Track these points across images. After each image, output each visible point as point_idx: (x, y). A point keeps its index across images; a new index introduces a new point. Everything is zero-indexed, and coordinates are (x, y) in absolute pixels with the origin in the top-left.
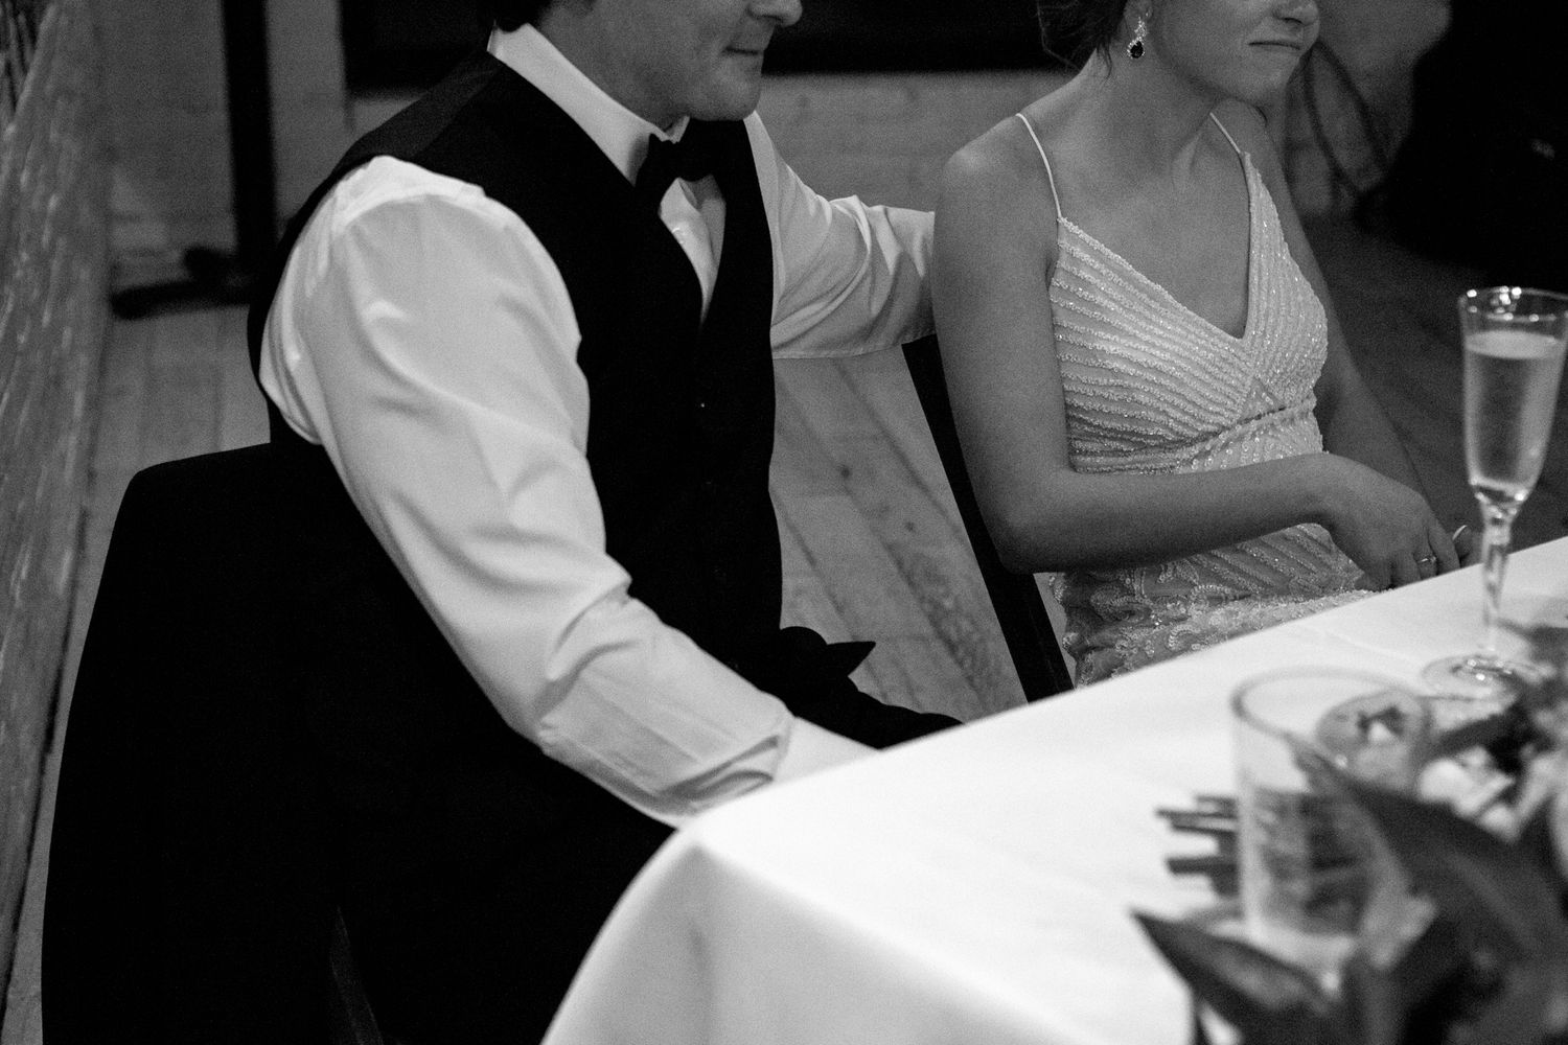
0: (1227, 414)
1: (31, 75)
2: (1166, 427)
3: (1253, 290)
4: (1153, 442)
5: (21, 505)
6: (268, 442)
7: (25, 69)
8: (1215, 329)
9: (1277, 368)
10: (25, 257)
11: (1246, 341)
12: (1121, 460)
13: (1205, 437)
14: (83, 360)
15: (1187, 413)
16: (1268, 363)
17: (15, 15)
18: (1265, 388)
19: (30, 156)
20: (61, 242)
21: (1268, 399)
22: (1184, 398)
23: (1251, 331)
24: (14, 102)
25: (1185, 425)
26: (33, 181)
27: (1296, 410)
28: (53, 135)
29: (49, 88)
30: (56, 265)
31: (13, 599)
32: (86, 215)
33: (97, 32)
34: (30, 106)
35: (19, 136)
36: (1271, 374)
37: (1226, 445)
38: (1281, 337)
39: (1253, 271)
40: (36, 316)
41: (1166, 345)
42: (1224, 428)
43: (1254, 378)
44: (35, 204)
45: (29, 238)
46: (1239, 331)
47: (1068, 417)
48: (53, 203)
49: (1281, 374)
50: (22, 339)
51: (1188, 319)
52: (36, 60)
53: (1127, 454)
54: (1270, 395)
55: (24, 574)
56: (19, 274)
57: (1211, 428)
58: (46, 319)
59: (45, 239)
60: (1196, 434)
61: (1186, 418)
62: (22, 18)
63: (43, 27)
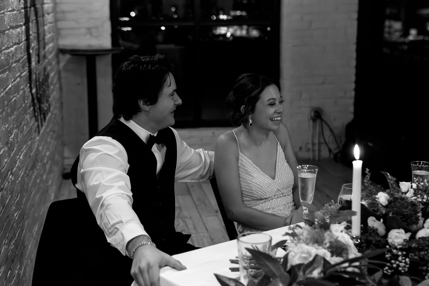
0: (271, 195)
1: (44, 127)
2: (258, 195)
3: (277, 170)
4: (255, 199)
5: (36, 215)
6: (77, 197)
7: (42, 126)
8: (269, 177)
9: (282, 186)
10: (40, 164)
11: (275, 181)
12: (249, 202)
13: (266, 198)
14: (54, 187)
15: (262, 193)
16: (280, 185)
17: (40, 115)
18: (279, 190)
19: (42, 144)
20: (49, 162)
21: (280, 192)
22: (262, 190)
23: (276, 179)
24: (39, 132)
25: (262, 195)
26: (43, 148)
27: (286, 194)
28: (49, 140)
29: (48, 130)
30: (48, 167)
31: (33, 235)
32: (57, 157)
33: (62, 119)
34: (43, 133)
35: (39, 139)
36: (281, 187)
37: (270, 200)
38: (282, 180)
39: (277, 166)
40: (42, 176)
41: (259, 179)
42: (270, 197)
43: (277, 188)
44: (43, 153)
45: (41, 160)
46: (274, 178)
47: (242, 196)
48: (48, 154)
49: (283, 188)
50: (38, 181)
51: (263, 175)
52: (45, 124)
53: (250, 201)
54: (281, 192)
55: (36, 230)
56: (38, 168)
57: (267, 197)
58: (44, 177)
59: (45, 161)
60: (264, 198)
61: (262, 194)
62: (42, 116)
63: (47, 118)
